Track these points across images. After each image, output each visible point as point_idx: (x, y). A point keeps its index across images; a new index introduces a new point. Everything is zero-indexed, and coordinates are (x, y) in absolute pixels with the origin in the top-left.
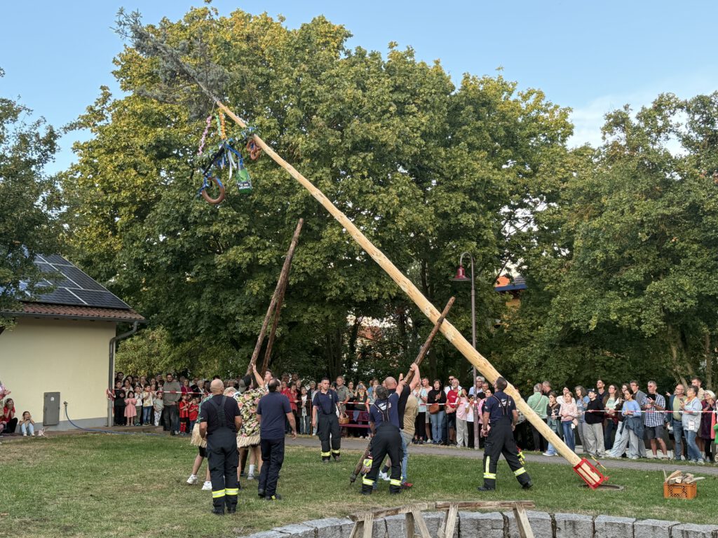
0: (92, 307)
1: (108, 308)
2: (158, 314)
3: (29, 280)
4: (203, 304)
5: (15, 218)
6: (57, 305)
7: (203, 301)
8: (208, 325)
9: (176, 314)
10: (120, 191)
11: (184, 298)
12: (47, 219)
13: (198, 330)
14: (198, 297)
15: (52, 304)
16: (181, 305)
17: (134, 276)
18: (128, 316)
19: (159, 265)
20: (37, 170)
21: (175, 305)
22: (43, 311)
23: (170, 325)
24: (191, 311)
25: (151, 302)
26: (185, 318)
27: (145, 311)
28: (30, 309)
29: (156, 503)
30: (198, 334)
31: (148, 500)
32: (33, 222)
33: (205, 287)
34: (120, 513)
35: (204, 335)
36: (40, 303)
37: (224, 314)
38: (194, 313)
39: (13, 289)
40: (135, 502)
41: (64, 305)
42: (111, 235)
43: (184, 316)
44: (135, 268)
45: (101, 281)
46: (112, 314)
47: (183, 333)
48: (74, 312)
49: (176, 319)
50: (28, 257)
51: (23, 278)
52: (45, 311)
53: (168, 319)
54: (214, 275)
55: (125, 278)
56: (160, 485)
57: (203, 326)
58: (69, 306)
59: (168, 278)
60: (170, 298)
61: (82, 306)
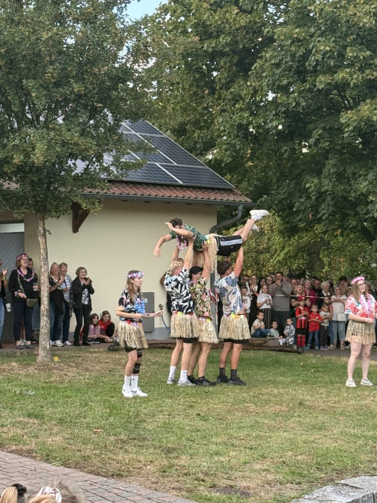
0: (187, 187)
1: (206, 189)
2: (268, 195)
3: (114, 153)
4: (326, 182)
5: (96, 75)
6: (147, 184)
7: (325, 177)
8: (331, 209)
9: (291, 195)
10: (218, 37)
11: (300, 175)
12: (133, 74)
13: (319, 216)
14: (318, 173)
15: (141, 184)
16: (297, 184)
17: (238, 147)
18: (231, 198)
19: (268, 130)
20: (119, 13)
21: (289, 184)
22: (132, 191)
23: (283, 210)
24: (310, 190)
25: (258, 180)
26: (302, 200)
27: (251, 192)
28: (116, 191)
29: (275, 427)
30: (319, 221)
31: (264, 423)
32: (117, 79)
33: (327, 159)
34: (231, 437)
35: (327, 222)
36: (127, 183)
37: (353, 195)
38: (314, 193)
39: (96, 164)
40: (249, 425)
41: (154, 185)
42: (209, 94)
43: (300, 197)
44: (238, 136)
45: (197, 155)
46: (213, 196)
47: (300, 220)
48: (166, 193)
49: (291, 201)
50: (112, 124)
51: (108, 149)
52: (134, 193)
53: (280, 202)
54: (340, 142)
55: (226, 150)
56: (277, 407)
57: (325, 210)
58: (161, 185)
59: (281, 147)
60: (282, 173)
61: (176, 186)
